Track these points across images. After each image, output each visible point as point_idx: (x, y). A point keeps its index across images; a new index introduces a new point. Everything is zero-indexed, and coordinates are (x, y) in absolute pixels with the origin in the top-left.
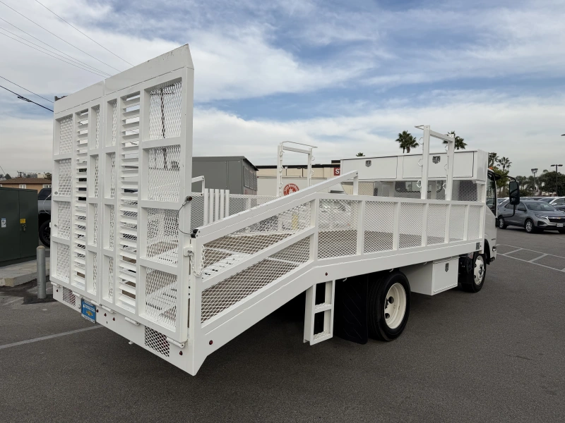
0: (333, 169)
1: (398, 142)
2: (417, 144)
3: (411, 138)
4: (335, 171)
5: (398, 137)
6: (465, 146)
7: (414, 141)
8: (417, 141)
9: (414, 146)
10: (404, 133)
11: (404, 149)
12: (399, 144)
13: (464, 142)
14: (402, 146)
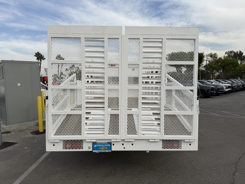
1: (35, 56)
3: (42, 55)
10: (38, 53)
11: (38, 60)
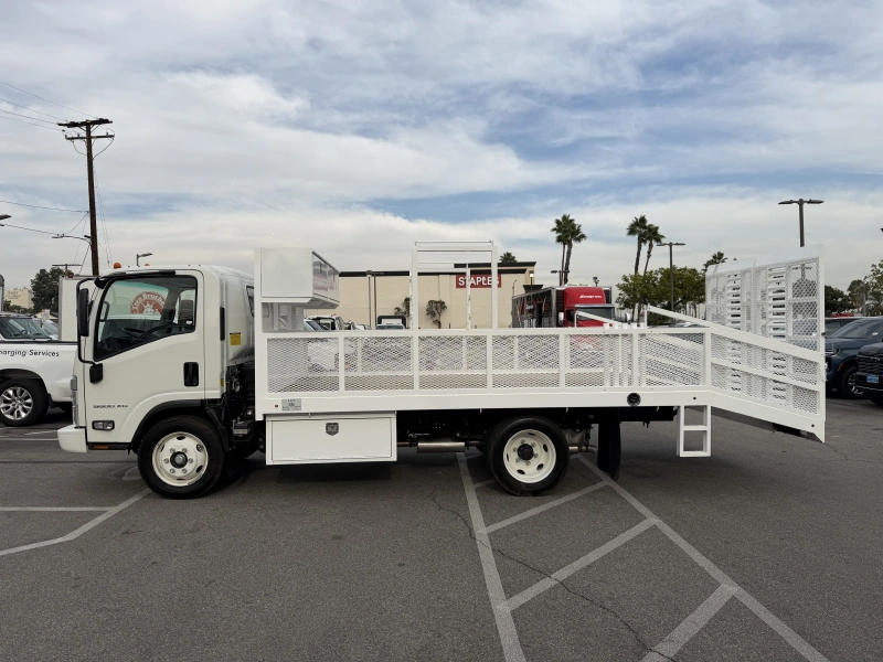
0: (455, 277)
1: (554, 233)
2: (583, 236)
3: (574, 226)
4: (458, 281)
5: (554, 225)
6: (662, 240)
7: (578, 231)
8: (583, 232)
9: (579, 240)
13: (660, 232)
14: (559, 240)
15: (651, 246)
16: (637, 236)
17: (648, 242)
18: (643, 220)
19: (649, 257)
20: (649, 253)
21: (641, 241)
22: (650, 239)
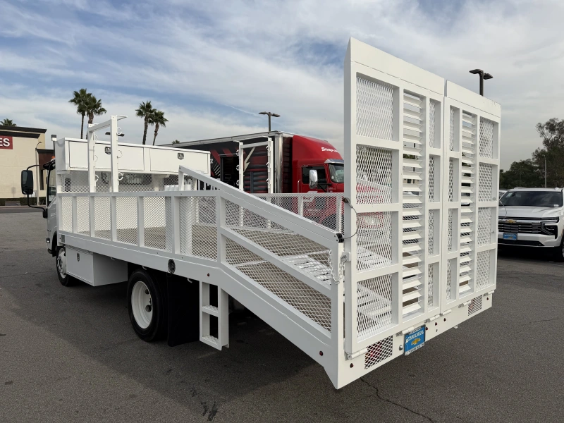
1: (73, 103)
2: (103, 110)
3: (94, 100)
5: (73, 97)
6: (166, 123)
7: (99, 105)
8: (103, 106)
9: (99, 112)
10: (83, 91)
11: (83, 115)
12: (75, 108)
13: (165, 117)
15: (157, 126)
16: (144, 118)
17: (155, 124)
18: (149, 106)
19: (156, 135)
20: (156, 132)
21: (147, 121)
22: (156, 121)
